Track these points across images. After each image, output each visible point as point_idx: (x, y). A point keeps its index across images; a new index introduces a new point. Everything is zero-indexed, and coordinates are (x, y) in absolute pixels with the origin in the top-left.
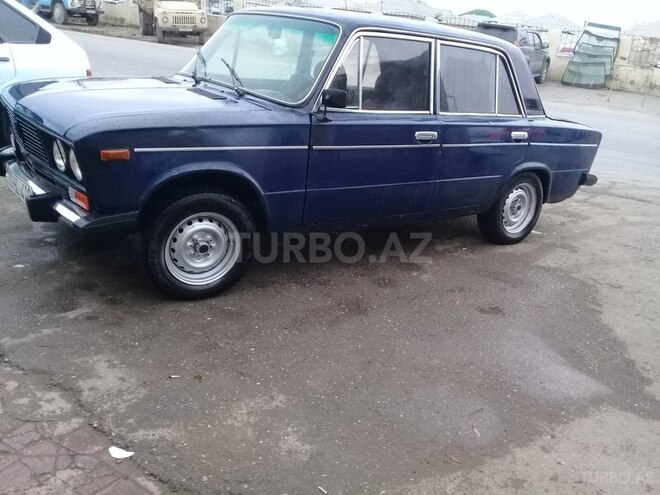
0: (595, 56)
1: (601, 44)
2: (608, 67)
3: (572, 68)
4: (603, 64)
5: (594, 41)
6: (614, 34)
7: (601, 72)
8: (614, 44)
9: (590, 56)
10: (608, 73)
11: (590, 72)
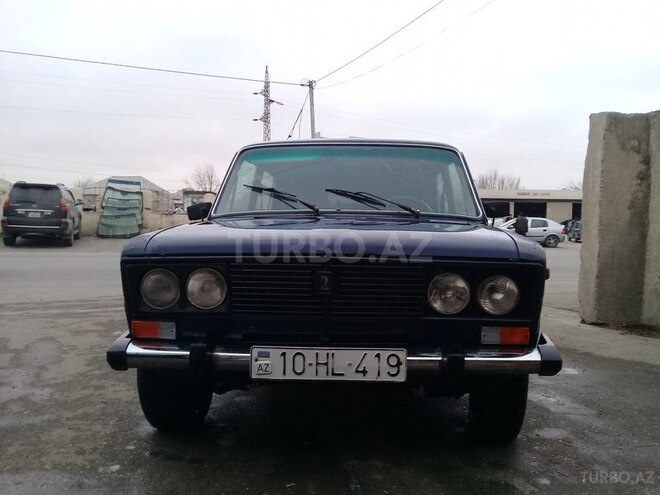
0: (125, 209)
1: (126, 197)
2: (139, 217)
3: (104, 221)
4: (134, 215)
5: (119, 196)
6: (136, 188)
7: (134, 222)
8: (138, 197)
9: (119, 209)
10: (140, 223)
11: (124, 224)
